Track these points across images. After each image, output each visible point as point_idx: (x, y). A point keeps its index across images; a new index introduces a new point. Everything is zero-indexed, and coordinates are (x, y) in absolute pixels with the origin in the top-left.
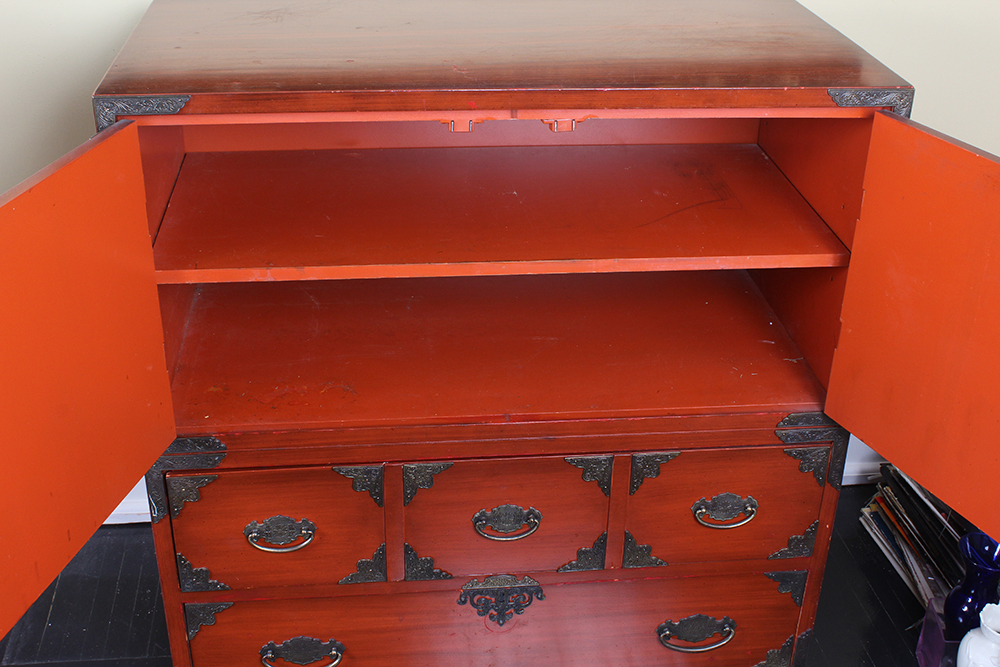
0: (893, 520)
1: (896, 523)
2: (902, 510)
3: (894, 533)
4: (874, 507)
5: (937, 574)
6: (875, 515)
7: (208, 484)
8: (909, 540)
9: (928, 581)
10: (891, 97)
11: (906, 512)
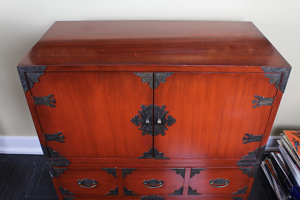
0: (270, 169)
1: (271, 170)
2: (273, 167)
3: (270, 172)
4: (265, 163)
5: (282, 189)
6: (265, 165)
7: (65, 170)
8: (275, 176)
9: (279, 190)
10: (284, 70)
11: (274, 168)
